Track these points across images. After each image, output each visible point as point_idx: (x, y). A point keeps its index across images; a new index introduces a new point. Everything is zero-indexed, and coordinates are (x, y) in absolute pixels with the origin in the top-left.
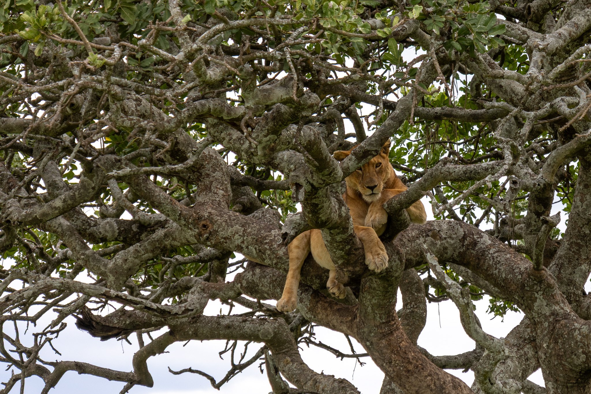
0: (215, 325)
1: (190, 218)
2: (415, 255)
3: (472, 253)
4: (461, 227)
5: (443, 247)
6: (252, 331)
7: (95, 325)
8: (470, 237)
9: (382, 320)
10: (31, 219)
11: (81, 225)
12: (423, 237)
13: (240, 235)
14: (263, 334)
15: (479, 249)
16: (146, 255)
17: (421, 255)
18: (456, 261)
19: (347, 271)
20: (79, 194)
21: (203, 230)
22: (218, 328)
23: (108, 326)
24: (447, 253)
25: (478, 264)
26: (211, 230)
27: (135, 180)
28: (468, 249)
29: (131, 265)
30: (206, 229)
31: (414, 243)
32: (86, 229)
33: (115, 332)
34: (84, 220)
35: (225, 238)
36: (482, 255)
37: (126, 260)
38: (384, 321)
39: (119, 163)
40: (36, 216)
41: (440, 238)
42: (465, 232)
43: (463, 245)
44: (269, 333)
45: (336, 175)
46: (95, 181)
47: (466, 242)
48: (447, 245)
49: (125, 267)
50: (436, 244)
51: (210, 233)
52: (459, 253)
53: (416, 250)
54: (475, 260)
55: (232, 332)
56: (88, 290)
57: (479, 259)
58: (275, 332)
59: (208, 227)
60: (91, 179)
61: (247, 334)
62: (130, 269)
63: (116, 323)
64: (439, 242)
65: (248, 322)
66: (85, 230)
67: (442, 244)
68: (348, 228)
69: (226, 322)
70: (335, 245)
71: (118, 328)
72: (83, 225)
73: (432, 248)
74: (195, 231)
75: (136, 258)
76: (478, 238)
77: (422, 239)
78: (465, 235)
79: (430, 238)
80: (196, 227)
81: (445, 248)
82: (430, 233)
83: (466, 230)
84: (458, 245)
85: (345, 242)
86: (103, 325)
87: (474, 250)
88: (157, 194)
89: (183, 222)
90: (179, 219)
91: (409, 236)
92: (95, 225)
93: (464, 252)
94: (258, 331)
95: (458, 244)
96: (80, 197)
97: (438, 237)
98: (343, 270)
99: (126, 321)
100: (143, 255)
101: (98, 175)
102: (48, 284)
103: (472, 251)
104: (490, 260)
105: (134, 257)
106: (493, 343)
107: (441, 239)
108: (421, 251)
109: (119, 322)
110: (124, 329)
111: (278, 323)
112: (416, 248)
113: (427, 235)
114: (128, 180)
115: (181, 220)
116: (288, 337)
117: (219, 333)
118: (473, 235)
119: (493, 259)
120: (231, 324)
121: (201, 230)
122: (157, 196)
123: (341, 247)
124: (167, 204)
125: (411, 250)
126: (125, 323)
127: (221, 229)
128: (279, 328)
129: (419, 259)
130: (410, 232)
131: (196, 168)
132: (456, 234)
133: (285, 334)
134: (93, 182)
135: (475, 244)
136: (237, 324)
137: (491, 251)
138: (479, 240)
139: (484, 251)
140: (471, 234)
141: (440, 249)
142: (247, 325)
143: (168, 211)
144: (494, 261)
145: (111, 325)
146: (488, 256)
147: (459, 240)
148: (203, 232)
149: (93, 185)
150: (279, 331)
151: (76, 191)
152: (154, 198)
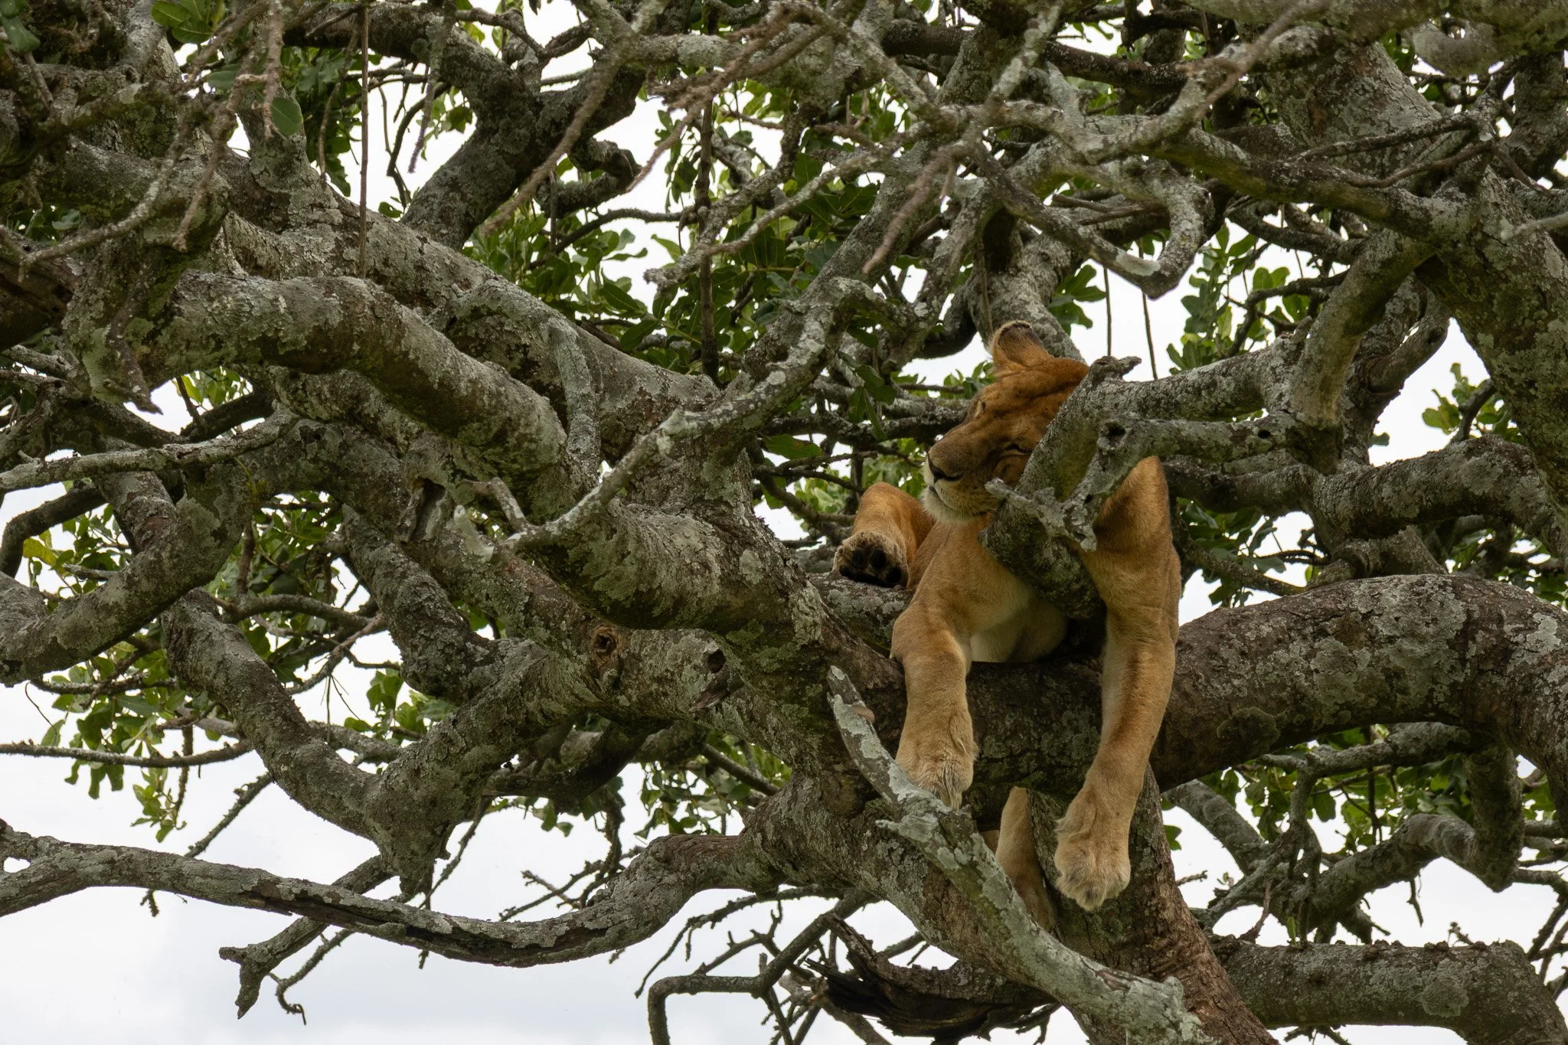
0: (1277, 979)
1: (562, 618)
2: (1273, 704)
3: (1495, 686)
4: (1458, 597)
5: (1385, 670)
6: (1394, 990)
7: (891, 997)
8: (1486, 630)
9: (1113, 934)
10: (41, 649)
11: (440, 662)
12: (1304, 638)
13: (695, 667)
14: (1431, 1000)
15: (1518, 670)
16: (475, 751)
17: (1296, 702)
18: (1447, 714)
19: (845, 773)
20: (171, 557)
21: (600, 655)
22: (1286, 986)
23: (940, 997)
24: (1404, 691)
25: (1517, 723)
26: (623, 656)
27: (376, 498)
28: (1482, 672)
29: (434, 787)
30: (609, 653)
31: (1265, 660)
32: (460, 673)
33: (967, 1015)
34: (452, 644)
35: (660, 680)
36: (1526, 692)
37: (417, 772)
38: (1123, 938)
39: (315, 444)
40: (55, 639)
41: (1371, 638)
42: (1469, 613)
43: (1463, 661)
44: (1452, 995)
45: (532, 441)
46: (221, 511)
47: (1473, 650)
48: (1397, 662)
49: (417, 795)
50: (1355, 661)
51: (621, 665)
52: (1453, 686)
53: (1275, 685)
54: (1508, 709)
55: (1329, 998)
56: (199, 880)
57: (1516, 704)
58: (1473, 993)
59: (614, 645)
60: (208, 504)
61: (1379, 1002)
62: (434, 802)
63: (963, 987)
64: (1364, 655)
65: (1382, 962)
66: (454, 677)
67: (1378, 659)
68: (789, 624)
69: (1314, 965)
70: (765, 683)
71: (973, 1003)
72: (448, 660)
73: (1341, 675)
74: (580, 662)
75: (444, 762)
76: (1517, 631)
77: (1298, 648)
78: (1467, 624)
79: (1332, 639)
80: (582, 648)
81: (1394, 675)
82: (1331, 625)
83: (1475, 607)
84: (1446, 659)
85: (792, 673)
86: (920, 995)
87: (1501, 674)
88: (450, 541)
89: (543, 633)
90: (528, 624)
91: (1243, 638)
92: (488, 660)
93: (1470, 684)
94: (1416, 988)
95: (1444, 657)
96: (175, 566)
97: (1362, 637)
98: (834, 772)
99: (993, 979)
100: (464, 751)
101: (230, 490)
102: (62, 867)
103: (1496, 679)
104: (1547, 706)
105: (439, 762)
106: (1123, 999)
107: (1373, 641)
108: (1294, 687)
109: (971, 983)
110: (995, 1006)
111: (1487, 959)
112: (1272, 678)
113: (1322, 633)
114: (356, 499)
115: (533, 624)
116: (1525, 1005)
117: (1292, 1003)
118: (1500, 621)
119: (1557, 701)
120: (1327, 970)
121: (594, 657)
122: (449, 547)
123: (788, 689)
124: (483, 575)
125: (1251, 685)
126: (991, 986)
127: (648, 648)
128: (1486, 977)
129: (1292, 715)
130: (1252, 625)
131: (616, 445)
132: (1435, 620)
133: (1512, 995)
134: (217, 515)
135: (1504, 651)
136: (1346, 968)
137: (1553, 677)
138: (1520, 638)
139: (1531, 676)
140: (1491, 620)
141: (1371, 678)
142: (1378, 972)
143: (488, 597)
144: (1556, 710)
145: (948, 993)
146: (1540, 693)
147: (1448, 642)
148: (599, 664)
149: (217, 524)
150: (1487, 987)
151: (163, 548)
152: (440, 556)
